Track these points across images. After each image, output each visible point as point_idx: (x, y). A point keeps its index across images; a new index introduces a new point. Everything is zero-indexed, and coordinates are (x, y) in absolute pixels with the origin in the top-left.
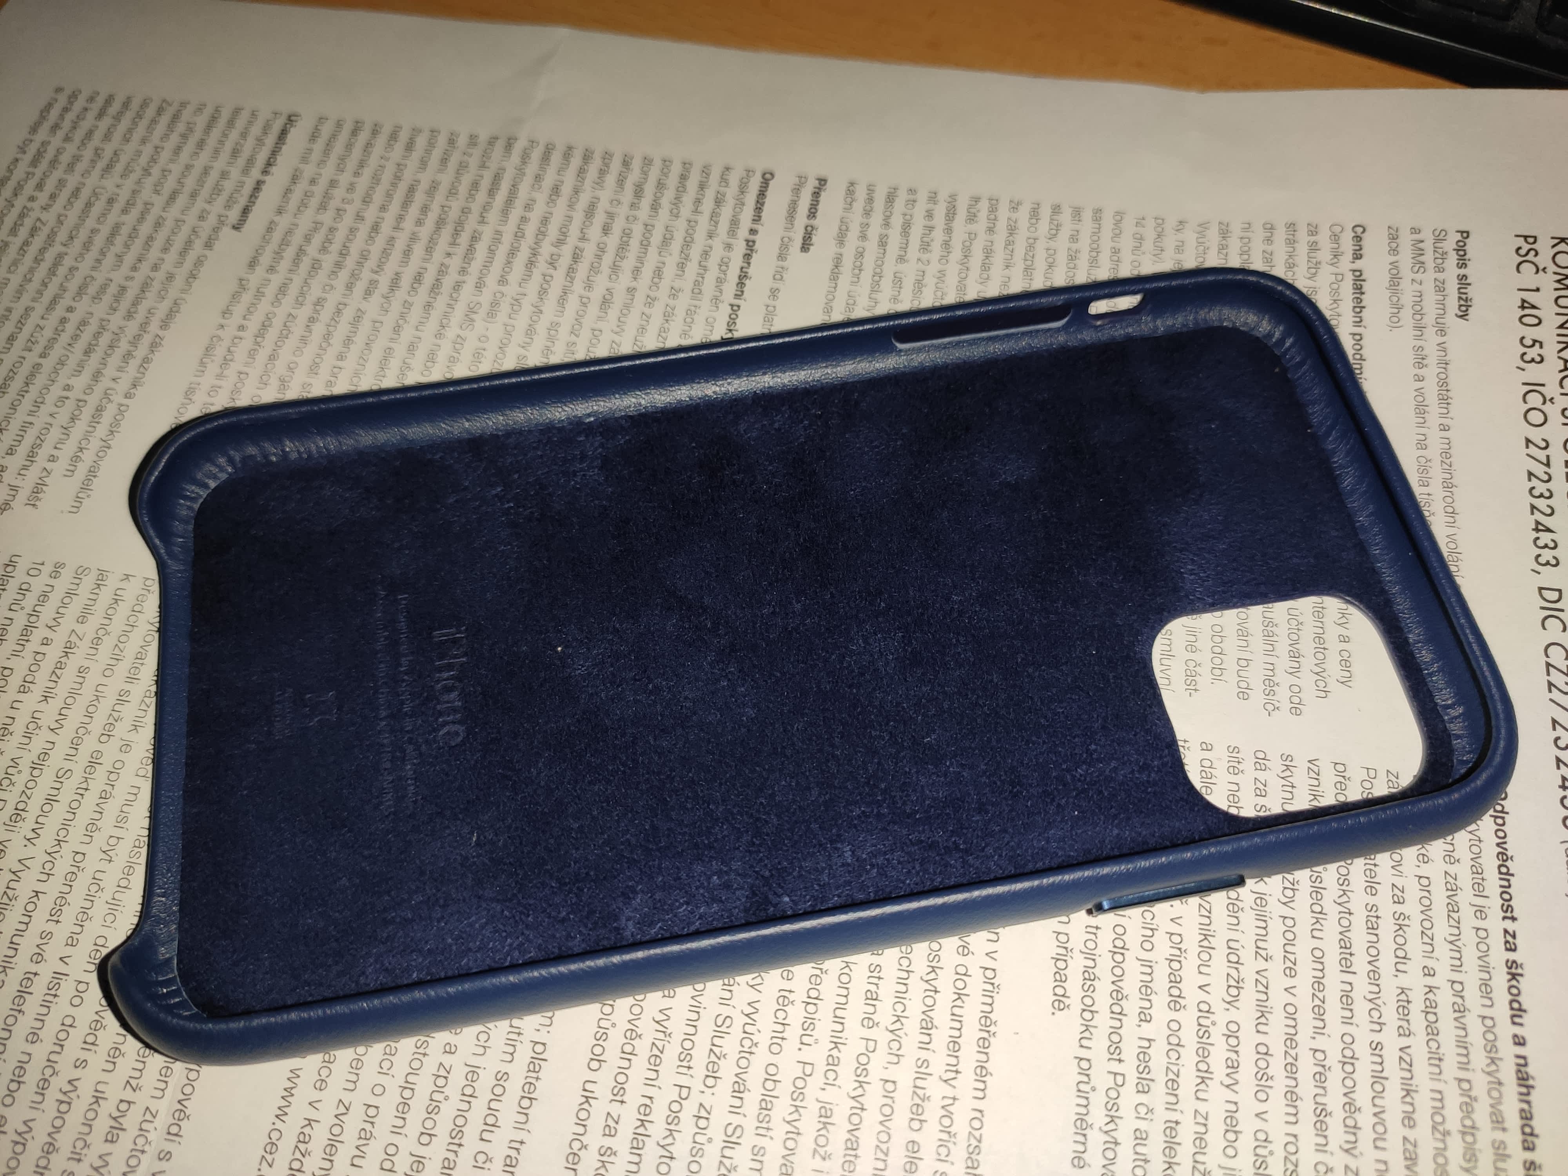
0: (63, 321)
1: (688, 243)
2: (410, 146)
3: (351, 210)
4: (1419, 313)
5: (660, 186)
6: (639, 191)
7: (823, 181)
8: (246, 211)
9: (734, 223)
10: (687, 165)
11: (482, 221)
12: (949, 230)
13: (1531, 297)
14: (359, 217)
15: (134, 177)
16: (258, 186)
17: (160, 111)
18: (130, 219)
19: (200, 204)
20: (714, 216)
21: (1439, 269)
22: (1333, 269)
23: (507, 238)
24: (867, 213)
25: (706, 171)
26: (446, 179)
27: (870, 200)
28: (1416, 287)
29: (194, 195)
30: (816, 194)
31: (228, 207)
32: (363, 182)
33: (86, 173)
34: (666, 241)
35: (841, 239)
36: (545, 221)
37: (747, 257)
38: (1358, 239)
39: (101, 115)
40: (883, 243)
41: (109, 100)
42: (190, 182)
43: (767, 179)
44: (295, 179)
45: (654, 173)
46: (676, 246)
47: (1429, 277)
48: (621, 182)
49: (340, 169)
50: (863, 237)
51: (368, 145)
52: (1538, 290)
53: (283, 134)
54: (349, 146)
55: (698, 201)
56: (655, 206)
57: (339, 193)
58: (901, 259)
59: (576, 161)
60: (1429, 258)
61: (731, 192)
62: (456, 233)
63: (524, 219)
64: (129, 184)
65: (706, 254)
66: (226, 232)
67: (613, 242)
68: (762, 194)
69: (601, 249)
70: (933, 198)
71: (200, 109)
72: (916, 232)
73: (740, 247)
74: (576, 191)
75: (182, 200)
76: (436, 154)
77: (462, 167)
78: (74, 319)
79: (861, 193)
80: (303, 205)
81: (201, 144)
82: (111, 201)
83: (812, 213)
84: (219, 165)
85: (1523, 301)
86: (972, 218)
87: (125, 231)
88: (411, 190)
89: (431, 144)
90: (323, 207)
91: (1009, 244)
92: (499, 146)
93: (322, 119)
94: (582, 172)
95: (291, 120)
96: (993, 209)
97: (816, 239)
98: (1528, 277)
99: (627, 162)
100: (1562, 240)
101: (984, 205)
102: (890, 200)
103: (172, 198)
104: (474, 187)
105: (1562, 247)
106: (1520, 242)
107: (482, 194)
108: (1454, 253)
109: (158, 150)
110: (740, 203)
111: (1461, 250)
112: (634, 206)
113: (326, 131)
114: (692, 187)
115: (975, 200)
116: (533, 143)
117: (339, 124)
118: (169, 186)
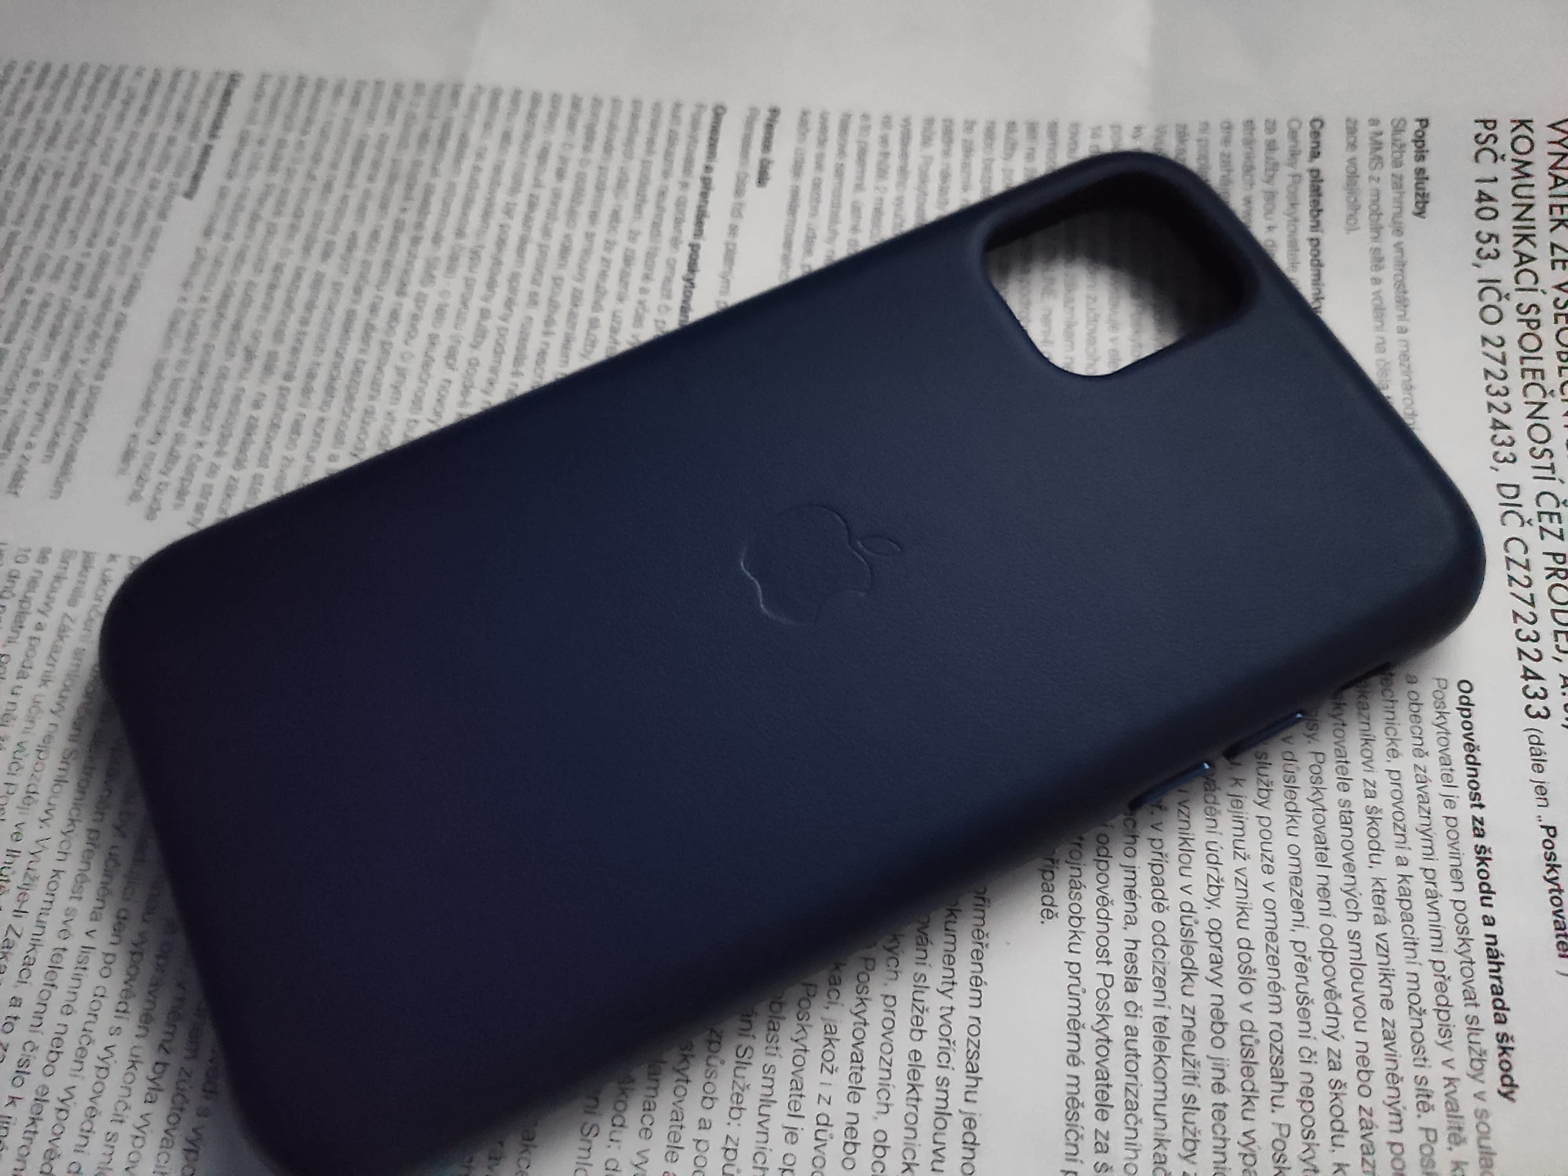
0: (24, 303)
1: (644, 182)
2: (355, 101)
3: (301, 170)
4: (1376, 213)
5: (612, 126)
6: (590, 134)
7: (775, 112)
8: (196, 178)
9: (689, 162)
10: (637, 104)
11: (434, 171)
12: (904, 155)
13: (1488, 188)
14: (311, 176)
15: (78, 148)
16: (206, 151)
17: (98, 79)
18: (80, 192)
19: (149, 173)
20: (668, 155)
21: (1397, 163)
22: (1290, 170)
23: (461, 190)
24: (822, 142)
25: (657, 108)
26: (394, 131)
27: (824, 128)
28: (1374, 184)
29: (142, 164)
30: (769, 127)
31: (178, 173)
32: (311, 140)
33: (31, 146)
34: (621, 184)
35: (797, 169)
36: (498, 169)
37: (704, 195)
38: (1316, 134)
39: (39, 85)
40: (839, 172)
41: (46, 69)
42: (137, 150)
43: (718, 113)
44: (243, 139)
45: (605, 114)
46: (632, 187)
47: (1386, 172)
48: (571, 125)
49: (287, 127)
50: (819, 166)
51: (314, 101)
52: (1496, 180)
53: (227, 94)
54: (295, 104)
55: (651, 142)
56: (608, 148)
57: (288, 152)
58: (859, 187)
59: (525, 105)
60: (1387, 153)
61: (684, 129)
62: (409, 187)
63: (477, 169)
64: (74, 156)
65: (662, 194)
66: (179, 201)
67: (568, 187)
68: (715, 130)
69: (556, 195)
70: (887, 122)
71: (139, 73)
72: (872, 159)
73: (696, 186)
74: (527, 137)
75: (131, 169)
76: (383, 107)
77: (410, 118)
78: (35, 300)
79: (814, 123)
80: (253, 167)
81: (144, 110)
82: (58, 175)
83: (767, 145)
84: (165, 131)
85: (1481, 193)
86: (927, 141)
87: (75, 206)
88: (361, 145)
89: (377, 96)
90: (273, 168)
91: (966, 166)
92: (446, 93)
93: (265, 77)
94: (531, 116)
95: (234, 79)
96: (948, 132)
97: (772, 171)
98: (1487, 167)
99: (576, 104)
100: (1523, 123)
101: (938, 127)
102: (844, 128)
103: (120, 169)
104: (424, 138)
105: (1523, 131)
106: (1480, 128)
107: (431, 147)
108: (1413, 144)
109: (100, 118)
110: (693, 140)
111: (1420, 140)
112: (587, 148)
113: (270, 89)
114: (644, 124)
115: (929, 122)
116: (480, 89)
117: (283, 81)
118: (116, 156)
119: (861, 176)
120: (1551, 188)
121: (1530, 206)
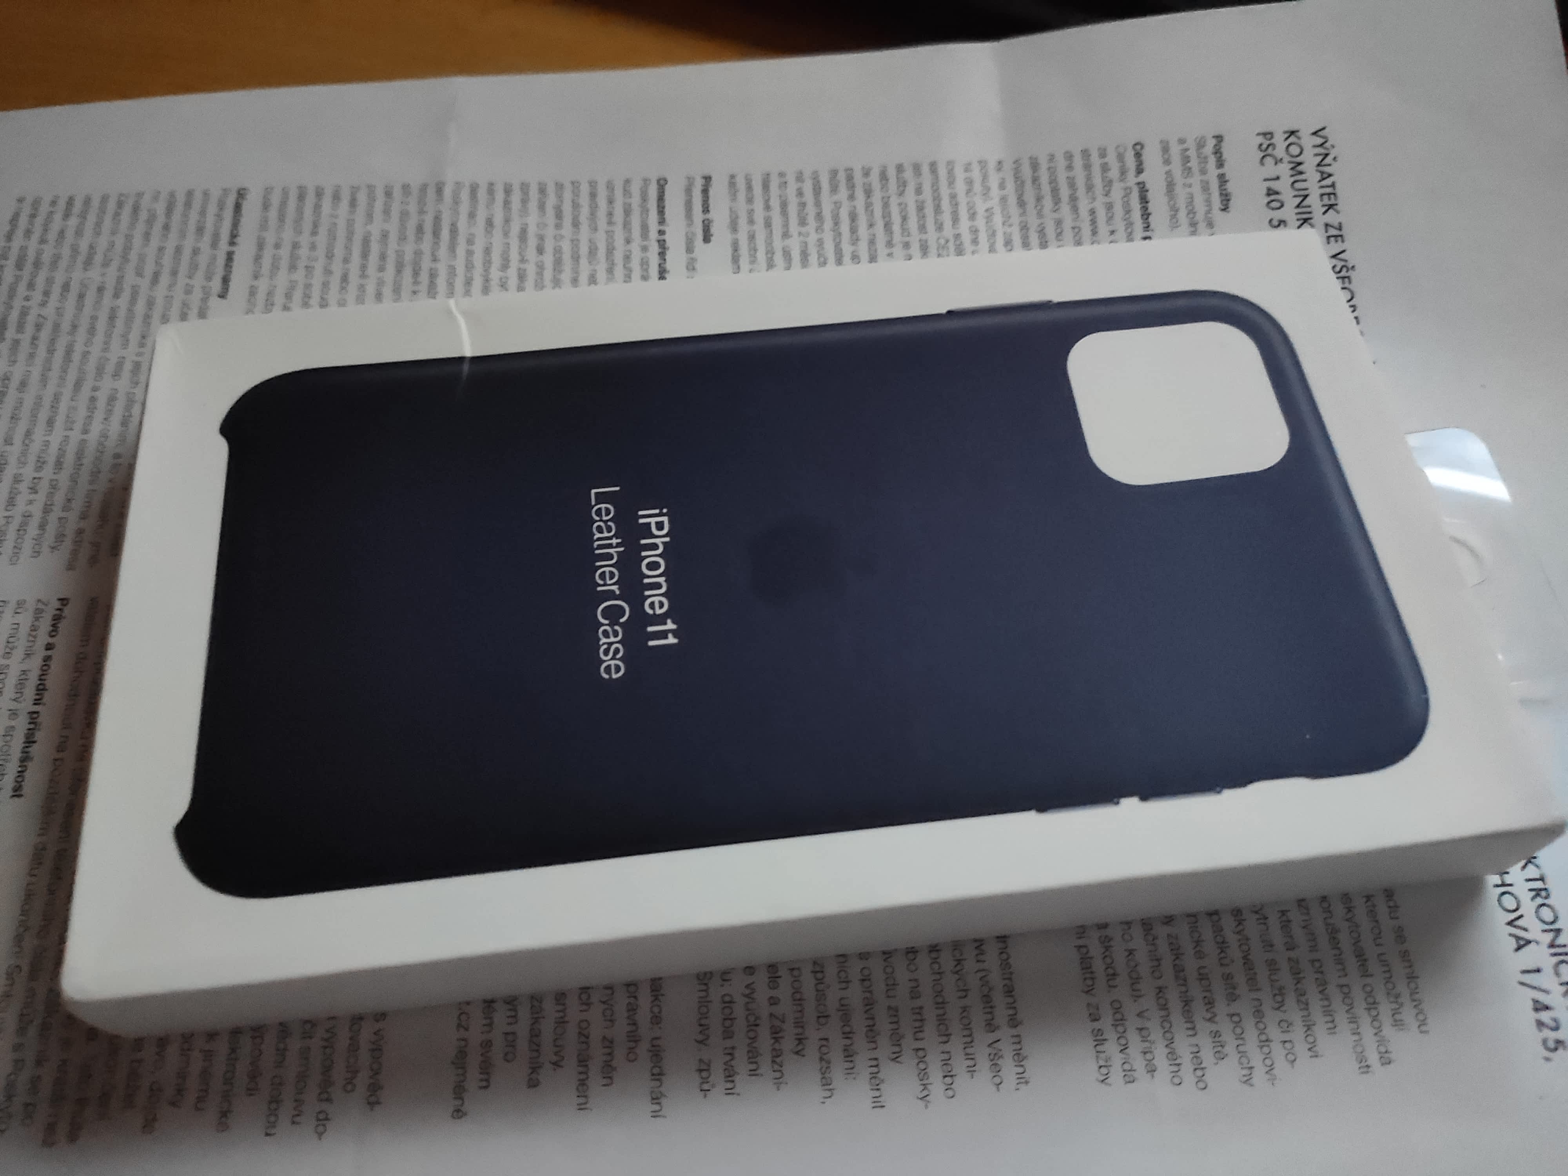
0: (93, 399)
1: (610, 251)
2: (353, 203)
3: (318, 266)
4: (1191, 212)
5: (576, 206)
6: (559, 215)
7: (708, 179)
8: (226, 281)
9: (645, 228)
10: (593, 184)
11: (435, 260)
12: (818, 204)
13: (1274, 185)
14: (328, 272)
15: (115, 265)
16: (230, 257)
17: (120, 205)
18: (123, 302)
19: (182, 280)
20: (627, 225)
21: (1203, 172)
22: (1122, 185)
23: (460, 270)
24: (750, 200)
25: (610, 186)
26: (393, 228)
27: (749, 188)
28: (1188, 190)
29: (174, 273)
30: (705, 191)
31: (209, 278)
32: (322, 239)
33: (70, 268)
34: (593, 252)
35: (734, 226)
36: (487, 251)
37: (662, 254)
38: (1138, 155)
39: (67, 215)
40: (768, 224)
41: (70, 202)
42: (167, 261)
43: (662, 184)
44: (261, 246)
45: (568, 196)
46: (601, 253)
47: (1196, 180)
48: (542, 207)
49: (298, 231)
50: (751, 222)
51: (317, 207)
52: (1278, 178)
53: (238, 207)
55: (610, 215)
56: (576, 224)
57: (304, 252)
58: (786, 235)
59: (500, 196)
60: (1194, 163)
61: (636, 201)
62: (416, 273)
63: (470, 253)
64: (112, 272)
65: (627, 258)
66: (214, 302)
67: (548, 259)
68: (661, 198)
69: (541, 267)
70: (800, 178)
71: (156, 197)
72: (793, 210)
73: (655, 248)
74: (507, 221)
75: (165, 278)
76: (379, 205)
77: (404, 215)
78: (102, 397)
79: (741, 184)
80: (275, 267)
81: (166, 227)
82: (101, 290)
83: (706, 209)
84: (188, 244)
85: (1269, 189)
86: (834, 189)
87: (122, 313)
88: (366, 242)
89: (372, 198)
90: (293, 267)
91: (868, 206)
92: (431, 193)
93: (268, 191)
94: (507, 203)
95: (241, 194)
96: (850, 178)
97: (714, 230)
98: (1270, 169)
99: (542, 190)
100: (1292, 133)
101: (842, 176)
102: (766, 186)
103: (156, 278)
104: (420, 229)
105: (1292, 139)
106: (1260, 139)
107: (428, 236)
108: (1213, 156)
109: (129, 238)
110: (645, 211)
111: (1218, 152)
112: (558, 226)
113: (275, 200)
114: (602, 202)
115: (834, 173)
116: (458, 185)
117: (285, 192)
118: (149, 269)
119: (786, 225)
120: (1320, 181)
121: (1306, 196)
